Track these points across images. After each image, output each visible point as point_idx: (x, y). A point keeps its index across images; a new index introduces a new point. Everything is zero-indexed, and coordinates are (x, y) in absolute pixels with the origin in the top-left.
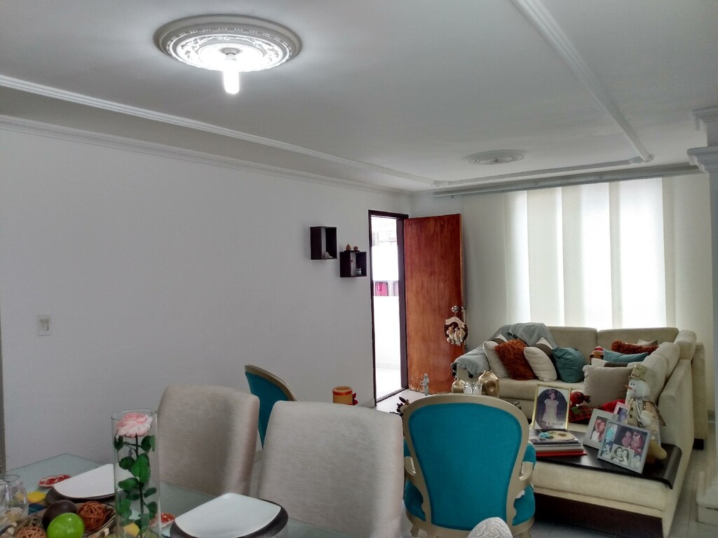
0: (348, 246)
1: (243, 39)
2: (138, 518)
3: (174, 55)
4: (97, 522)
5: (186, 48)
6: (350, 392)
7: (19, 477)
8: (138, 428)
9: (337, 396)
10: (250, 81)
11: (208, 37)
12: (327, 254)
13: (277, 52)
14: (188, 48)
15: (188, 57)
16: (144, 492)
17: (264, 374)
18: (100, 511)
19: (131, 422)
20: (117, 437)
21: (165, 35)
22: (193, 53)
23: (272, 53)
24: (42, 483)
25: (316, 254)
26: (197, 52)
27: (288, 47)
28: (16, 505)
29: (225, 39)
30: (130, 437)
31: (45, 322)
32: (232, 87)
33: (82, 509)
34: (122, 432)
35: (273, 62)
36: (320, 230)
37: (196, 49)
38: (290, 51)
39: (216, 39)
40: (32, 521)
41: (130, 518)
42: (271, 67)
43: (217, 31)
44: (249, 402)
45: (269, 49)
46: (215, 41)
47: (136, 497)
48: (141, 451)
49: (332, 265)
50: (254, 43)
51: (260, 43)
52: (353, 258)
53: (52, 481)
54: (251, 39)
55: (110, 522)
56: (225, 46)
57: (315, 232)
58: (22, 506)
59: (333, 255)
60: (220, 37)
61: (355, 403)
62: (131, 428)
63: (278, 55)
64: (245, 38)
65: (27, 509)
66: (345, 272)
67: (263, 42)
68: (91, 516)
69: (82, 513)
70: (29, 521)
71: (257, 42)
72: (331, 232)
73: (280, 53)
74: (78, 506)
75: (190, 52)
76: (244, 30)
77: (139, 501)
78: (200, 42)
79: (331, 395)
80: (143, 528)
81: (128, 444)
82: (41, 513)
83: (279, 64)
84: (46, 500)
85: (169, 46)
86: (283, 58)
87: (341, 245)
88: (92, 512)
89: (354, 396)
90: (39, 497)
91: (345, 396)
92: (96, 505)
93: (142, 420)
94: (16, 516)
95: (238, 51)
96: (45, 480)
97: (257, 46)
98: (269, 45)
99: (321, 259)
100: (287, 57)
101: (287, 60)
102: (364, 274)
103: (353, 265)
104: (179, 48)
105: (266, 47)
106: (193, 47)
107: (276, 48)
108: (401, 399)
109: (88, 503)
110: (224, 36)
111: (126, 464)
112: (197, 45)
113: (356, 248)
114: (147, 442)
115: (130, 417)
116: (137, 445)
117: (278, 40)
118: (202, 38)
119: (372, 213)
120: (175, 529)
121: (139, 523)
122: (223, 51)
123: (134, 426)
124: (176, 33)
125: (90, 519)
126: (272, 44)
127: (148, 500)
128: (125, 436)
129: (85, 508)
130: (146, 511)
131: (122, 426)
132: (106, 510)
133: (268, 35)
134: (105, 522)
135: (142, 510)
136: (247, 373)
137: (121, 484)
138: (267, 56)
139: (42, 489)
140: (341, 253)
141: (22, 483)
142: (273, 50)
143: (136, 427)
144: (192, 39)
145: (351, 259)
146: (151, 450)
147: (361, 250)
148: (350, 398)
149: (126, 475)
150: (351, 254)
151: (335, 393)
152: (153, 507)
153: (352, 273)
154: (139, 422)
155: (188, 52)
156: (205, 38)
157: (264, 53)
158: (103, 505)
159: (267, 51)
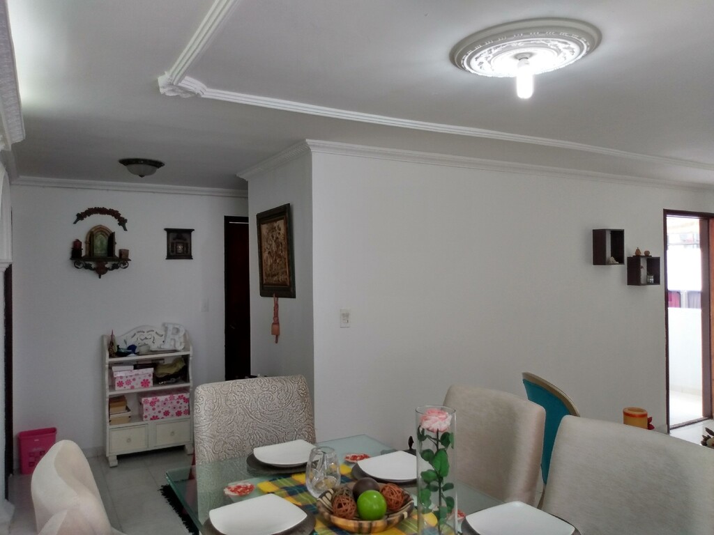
0: (638, 251)
1: (538, 42)
2: (437, 509)
3: (467, 68)
4: (396, 503)
5: (479, 60)
6: (645, 415)
7: (334, 450)
8: (440, 424)
9: (628, 417)
10: (544, 84)
11: (503, 46)
12: (612, 259)
13: (573, 49)
14: (482, 59)
15: (481, 68)
16: (442, 486)
17: (543, 383)
18: (399, 495)
19: (433, 418)
20: (421, 429)
21: (461, 50)
22: (486, 64)
23: (567, 52)
24: (347, 458)
25: (599, 259)
26: (489, 62)
27: (585, 42)
28: (331, 474)
29: (519, 46)
30: (432, 431)
31: (346, 316)
32: (525, 91)
33: (384, 489)
34: (426, 425)
35: (567, 61)
36: (605, 233)
37: (489, 59)
38: (588, 46)
39: (510, 46)
40: (345, 491)
41: (430, 508)
42: (564, 66)
43: (513, 38)
44: (535, 413)
45: (565, 48)
46: (510, 48)
47: (435, 489)
48: (441, 446)
49: (617, 272)
50: (549, 44)
51: (556, 43)
52: (643, 263)
53: (355, 458)
54: (546, 41)
55: (408, 507)
56: (518, 51)
57: (598, 236)
58: (336, 476)
59: (619, 259)
60: (514, 43)
61: (650, 427)
62: (434, 423)
63: (573, 52)
64: (541, 40)
65: (339, 479)
66: (633, 278)
67: (559, 42)
68: (392, 497)
69: (384, 493)
70: (343, 491)
71: (553, 42)
72: (618, 236)
73: (576, 48)
74: (381, 485)
75: (482, 63)
76: (540, 33)
77: (438, 492)
78: (494, 51)
79: (622, 416)
80: (442, 519)
81: (430, 437)
82: (352, 485)
83: (573, 61)
84: (352, 474)
85: (464, 60)
86: (579, 55)
87: (629, 249)
88: (393, 494)
89: (650, 420)
90: (346, 470)
91: (638, 418)
92: (396, 488)
93: (444, 416)
94: (331, 483)
95: (531, 54)
96: (350, 456)
97: (552, 47)
98: (566, 43)
99: (605, 264)
100: (584, 52)
101: (583, 57)
102: (657, 281)
103: (644, 272)
104: (473, 62)
105: (561, 46)
106: (487, 58)
107: (573, 45)
108: (708, 430)
109: (388, 485)
110: (518, 42)
111: (428, 456)
112: (491, 55)
113: (647, 253)
114: (445, 438)
115: (432, 412)
116: (437, 439)
117: (575, 37)
118: (496, 48)
119: (667, 212)
120: (466, 525)
121: (438, 515)
122: (516, 57)
123: (436, 421)
124: (471, 47)
125: (391, 500)
126: (569, 42)
127: (446, 494)
128: (428, 429)
129: (387, 489)
130: (444, 504)
131: (426, 420)
132: (403, 495)
133: (565, 34)
134: (403, 506)
135: (440, 503)
136: (525, 381)
137: (423, 474)
138: (562, 55)
139: (348, 463)
140: (629, 259)
141: (336, 456)
142: (569, 48)
143: (438, 422)
144: (486, 50)
145: (642, 265)
146: (450, 445)
147: (653, 254)
148: (645, 421)
149: (426, 466)
150: (642, 259)
151: (626, 414)
152: (450, 501)
153: (642, 282)
154: (441, 418)
155: (481, 63)
156: (499, 47)
157: (559, 51)
158: (401, 489)
159: (562, 50)
